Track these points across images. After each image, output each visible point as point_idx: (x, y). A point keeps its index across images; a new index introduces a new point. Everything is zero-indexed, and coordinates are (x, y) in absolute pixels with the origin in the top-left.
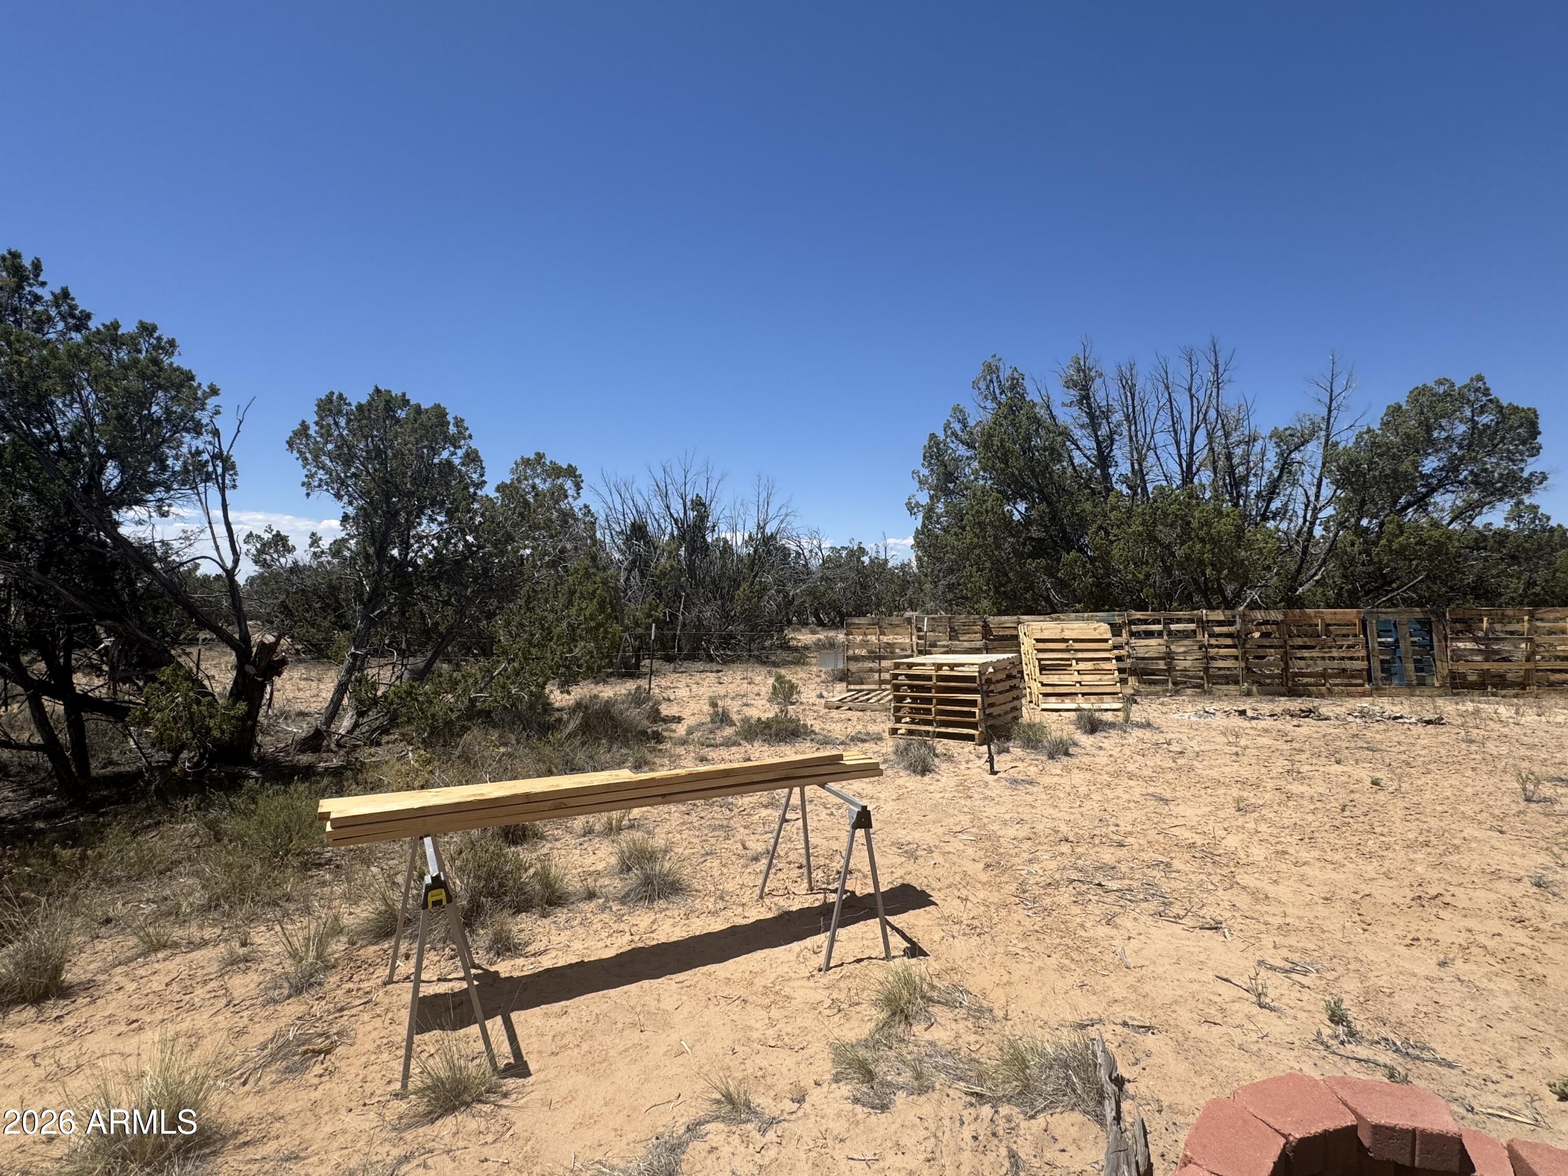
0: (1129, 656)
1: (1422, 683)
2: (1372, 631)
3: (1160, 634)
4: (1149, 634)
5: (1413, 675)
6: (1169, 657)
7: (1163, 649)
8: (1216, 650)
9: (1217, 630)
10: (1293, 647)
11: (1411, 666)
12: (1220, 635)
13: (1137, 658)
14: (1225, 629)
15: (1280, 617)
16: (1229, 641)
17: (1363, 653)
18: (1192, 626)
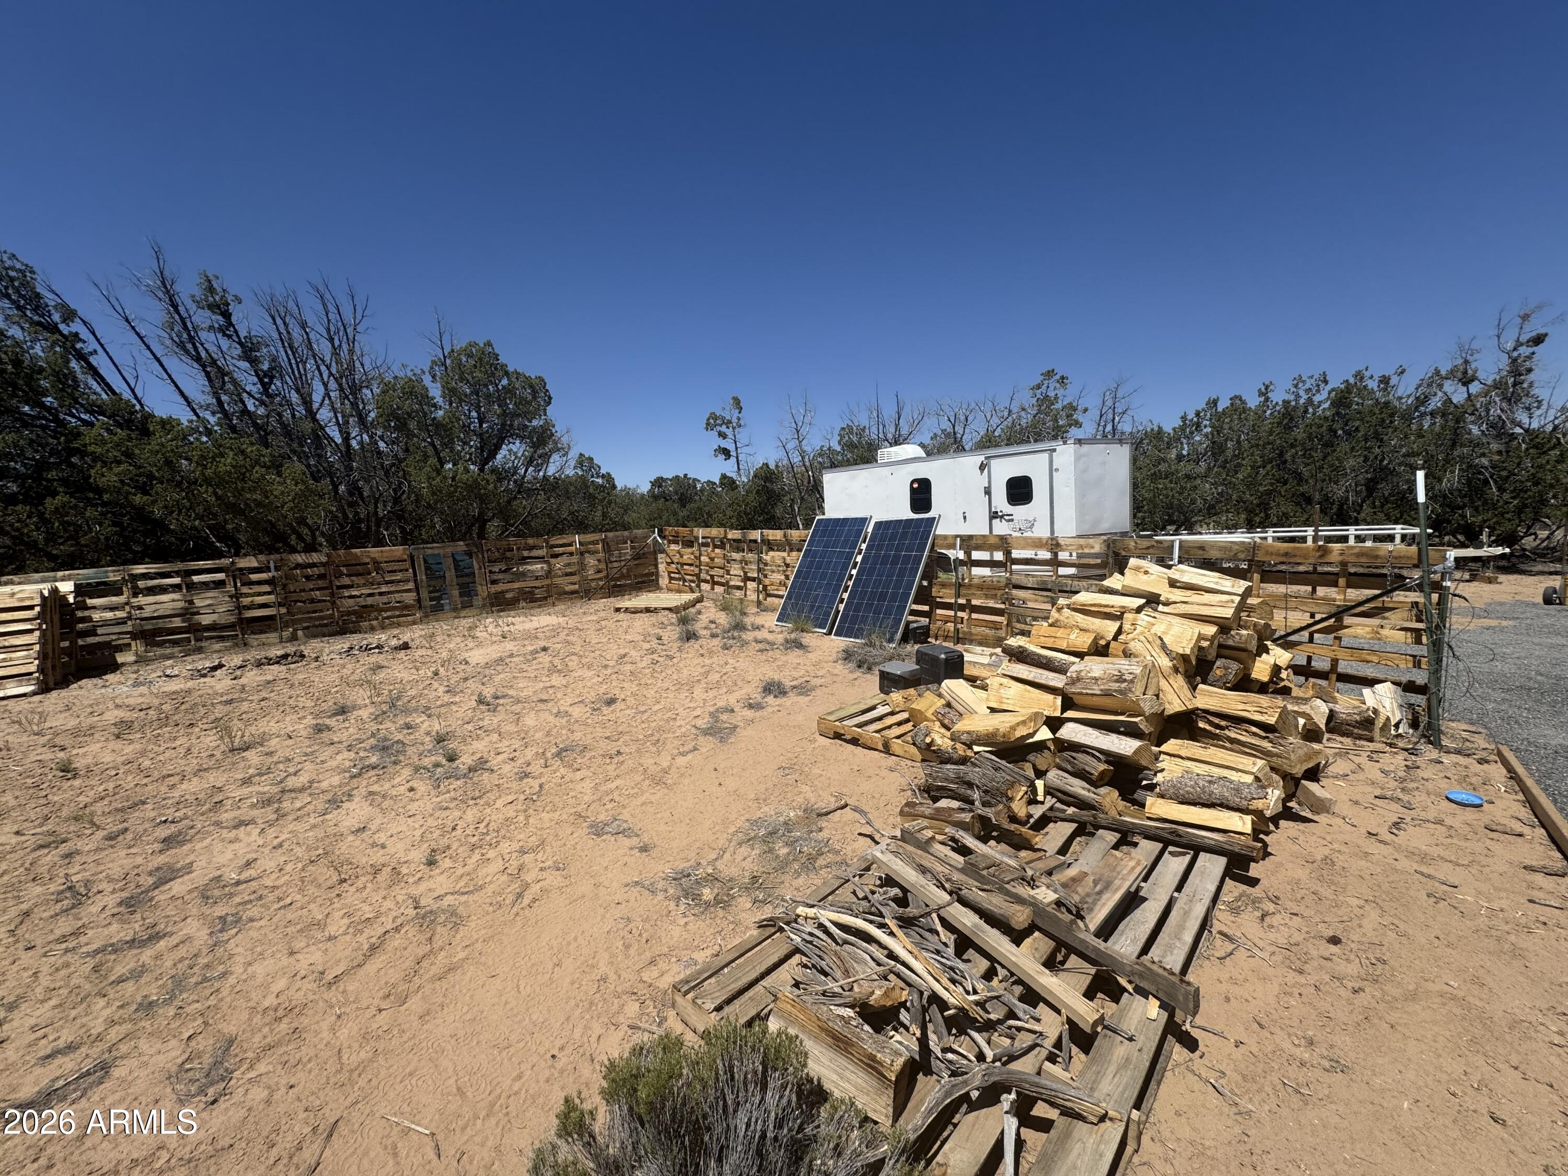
0: (129, 618)
1: (467, 605)
2: (419, 565)
3: (176, 588)
4: (163, 590)
5: (458, 600)
6: (188, 612)
7: (181, 604)
8: (250, 599)
9: (254, 577)
10: (339, 587)
11: (456, 593)
12: (259, 583)
13: (142, 619)
14: (264, 576)
15: (324, 559)
16: (267, 588)
17: (411, 585)
18: (221, 576)
